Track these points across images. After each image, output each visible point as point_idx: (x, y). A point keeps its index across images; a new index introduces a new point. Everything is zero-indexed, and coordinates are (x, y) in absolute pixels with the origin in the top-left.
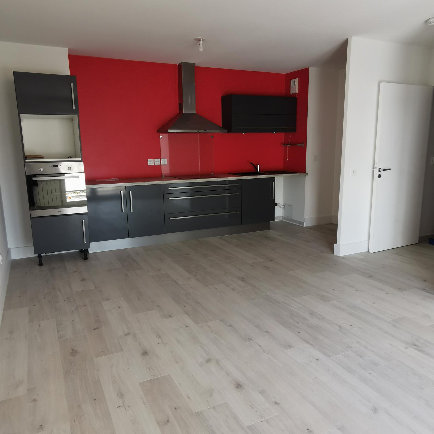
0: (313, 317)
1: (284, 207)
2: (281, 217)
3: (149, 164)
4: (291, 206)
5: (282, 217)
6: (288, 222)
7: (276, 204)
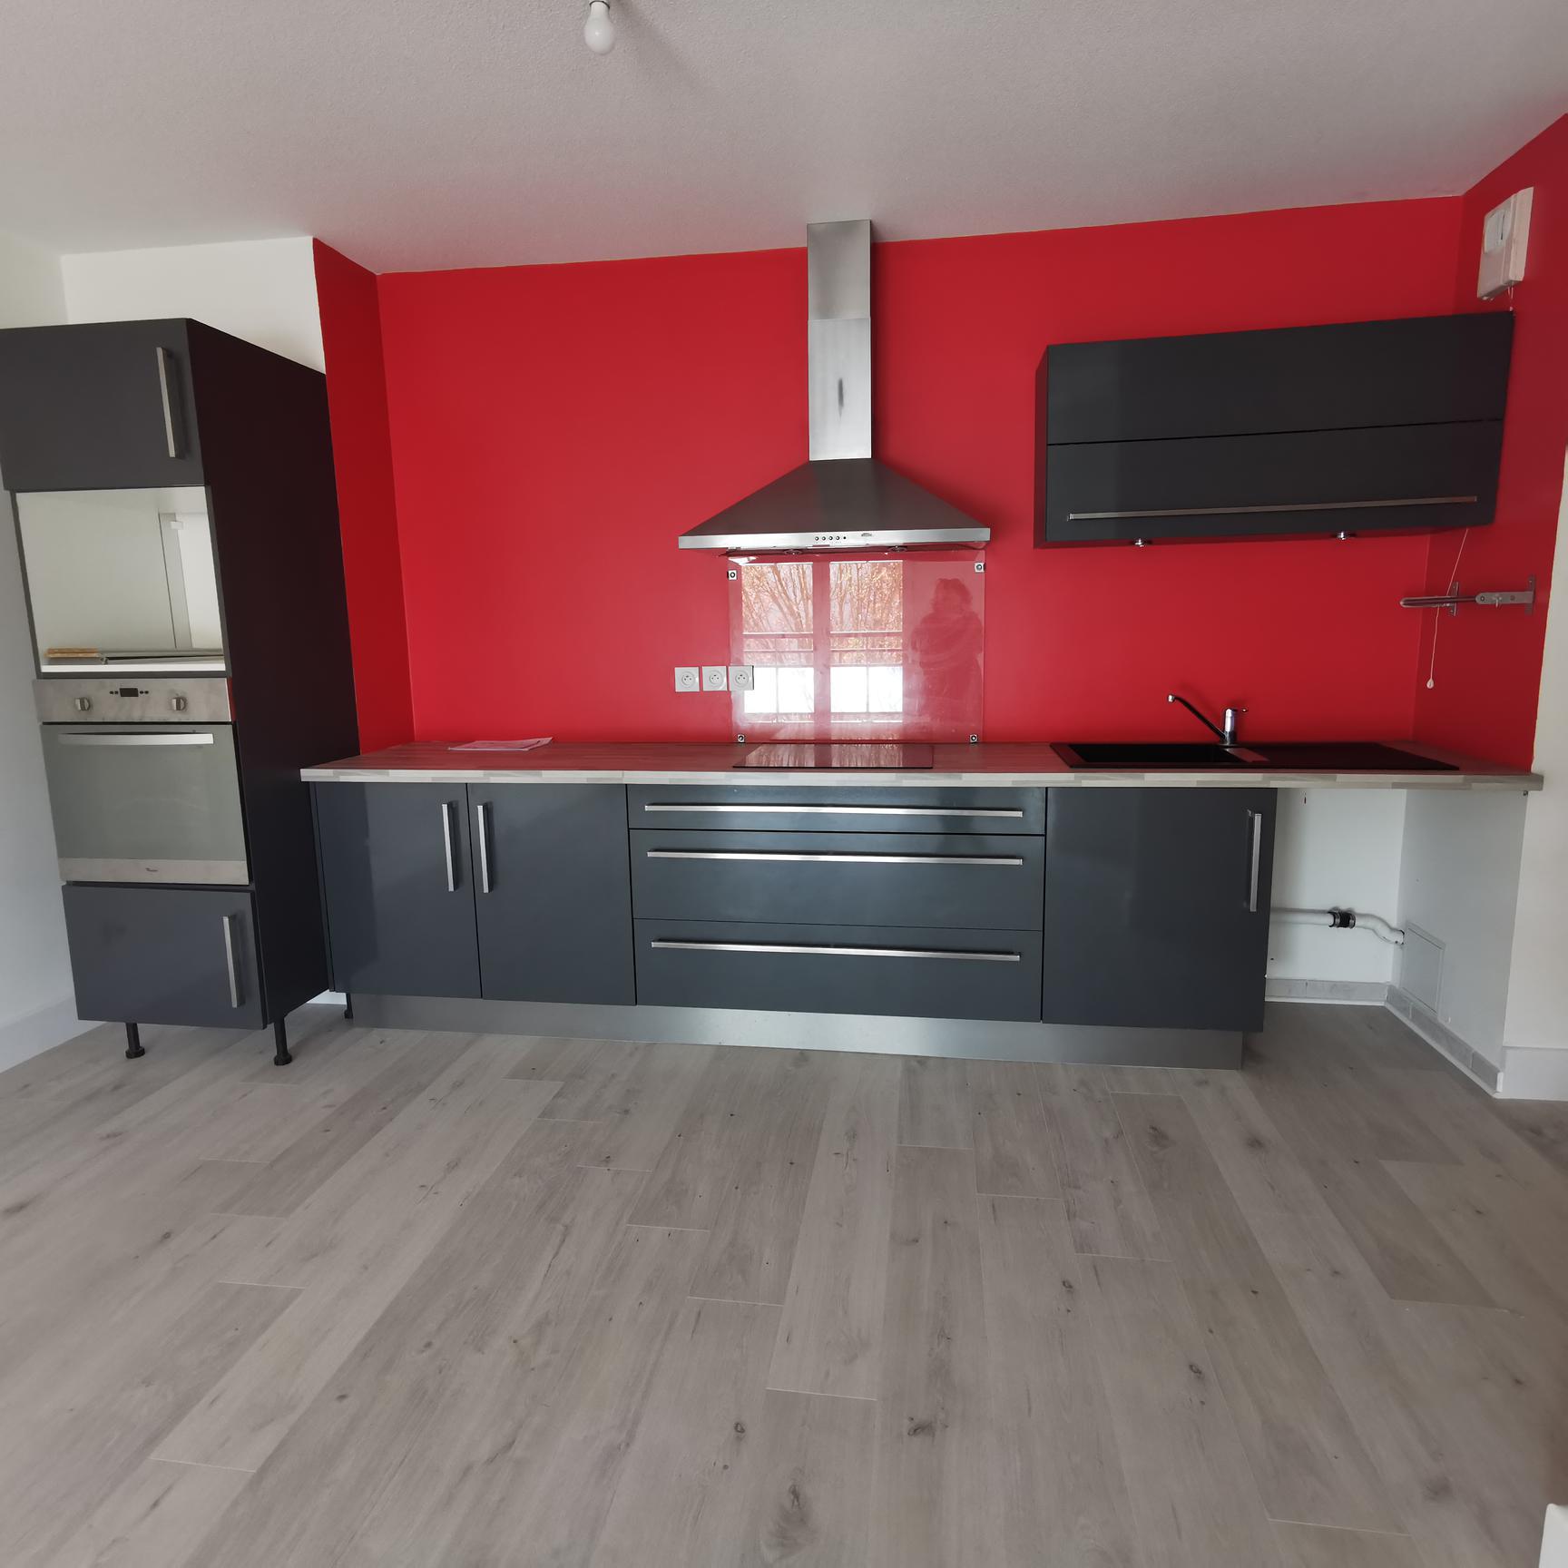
1: (1400, 938)
2: (1379, 985)
3: (678, 689)
4: (1438, 945)
5: (1391, 989)
6: (1412, 1032)
7: (1344, 919)
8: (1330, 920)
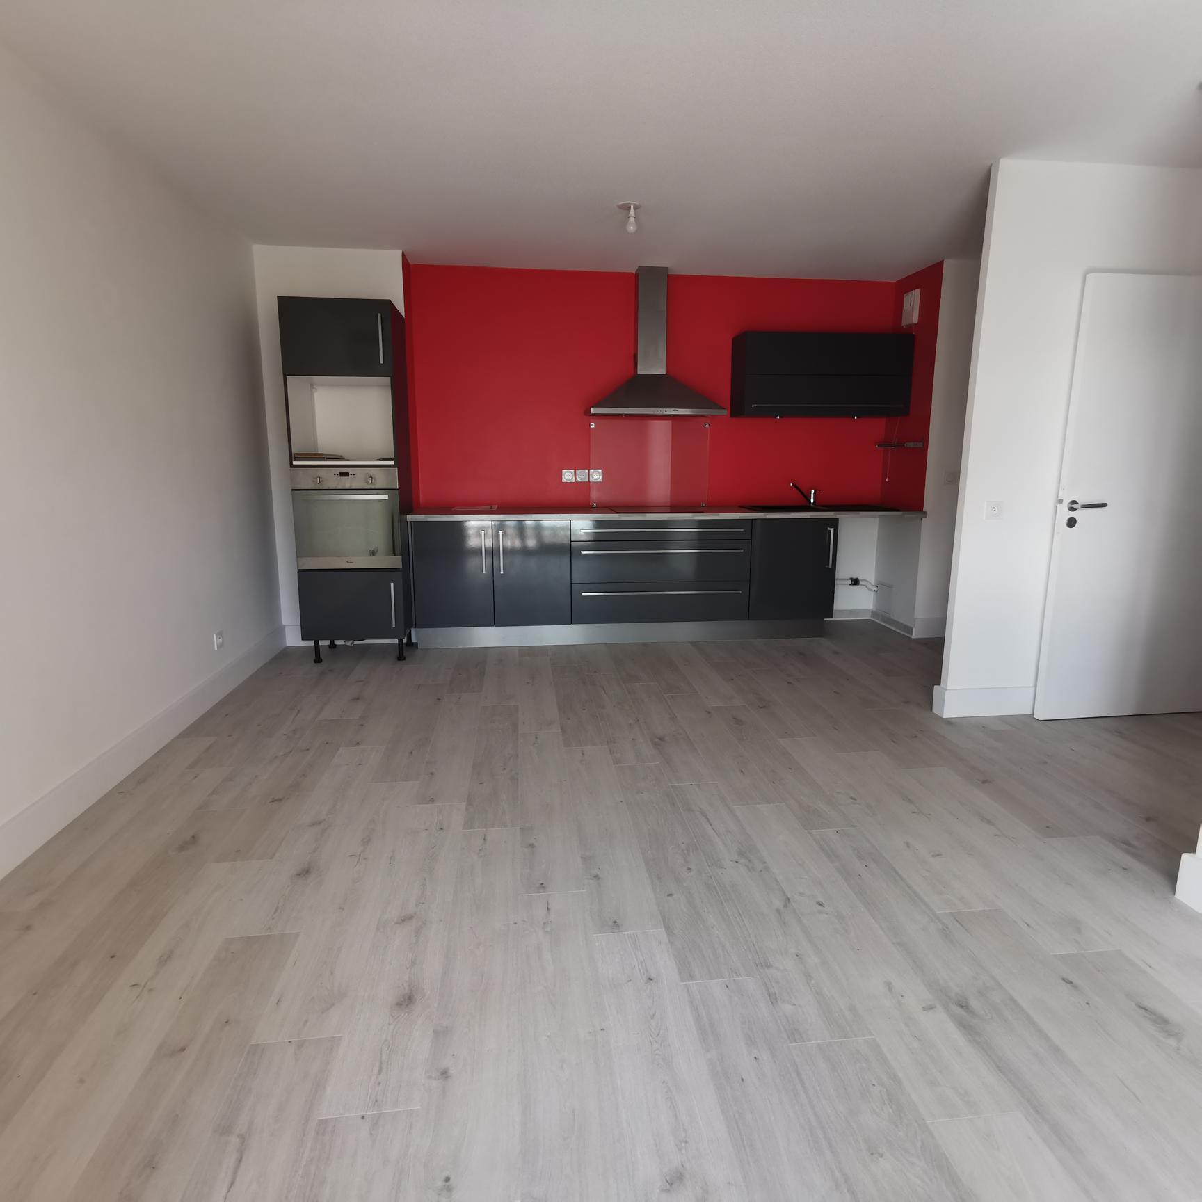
0: (743, 861)
1: (876, 589)
2: (869, 610)
3: (564, 480)
4: (890, 587)
5: (873, 612)
6: (882, 625)
7: (855, 582)
8: (850, 582)
